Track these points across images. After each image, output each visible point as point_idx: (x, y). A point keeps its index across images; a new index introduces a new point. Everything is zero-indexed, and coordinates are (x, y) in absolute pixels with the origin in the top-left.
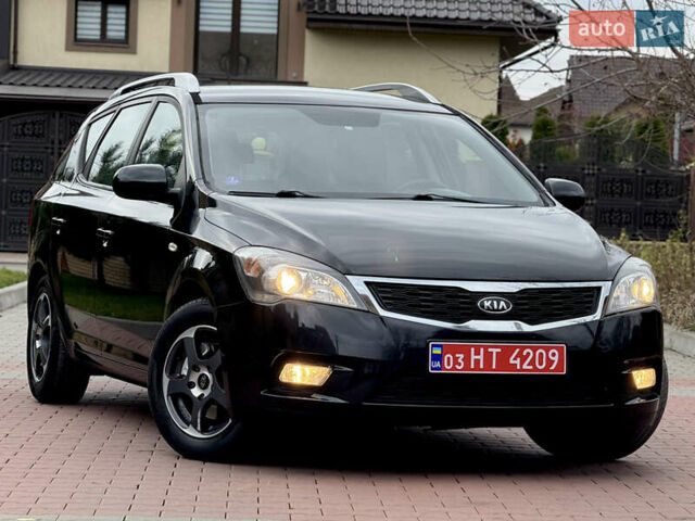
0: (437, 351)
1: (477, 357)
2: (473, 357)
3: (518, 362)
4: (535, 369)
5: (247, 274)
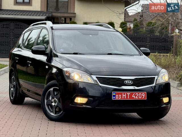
0: (114, 94)
1: (124, 96)
2: (123, 96)
3: (134, 97)
4: (139, 98)
5: (66, 75)
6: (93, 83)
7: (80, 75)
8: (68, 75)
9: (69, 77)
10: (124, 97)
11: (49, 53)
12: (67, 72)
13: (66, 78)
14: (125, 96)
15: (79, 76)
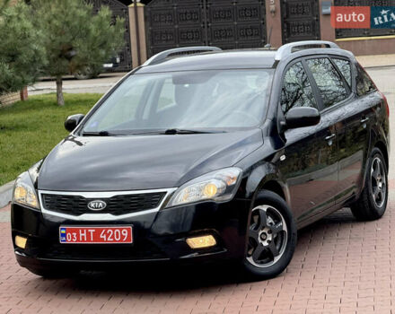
0: (63, 232)
1: (83, 235)
2: (81, 235)
3: (105, 237)
4: (115, 240)
10: (83, 237)
14: (85, 234)
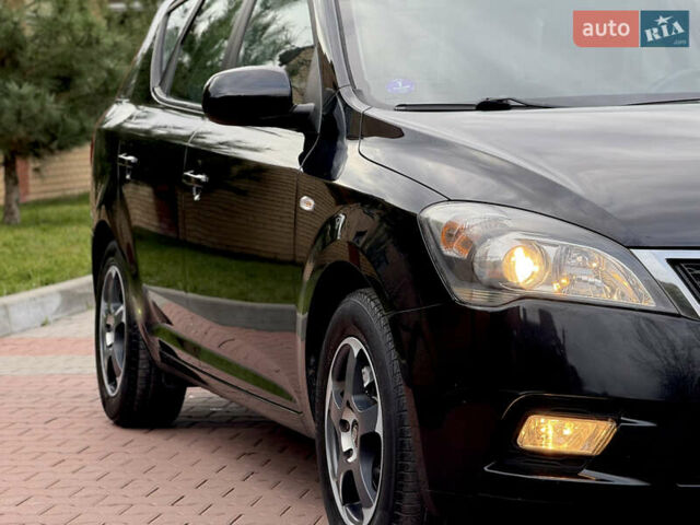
5: (448, 253)
6: (651, 304)
7: (551, 251)
8: (465, 256)
9: (466, 270)
11: (315, 109)
12: (451, 232)
13: (448, 278)
15: (545, 256)
